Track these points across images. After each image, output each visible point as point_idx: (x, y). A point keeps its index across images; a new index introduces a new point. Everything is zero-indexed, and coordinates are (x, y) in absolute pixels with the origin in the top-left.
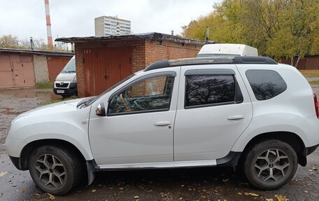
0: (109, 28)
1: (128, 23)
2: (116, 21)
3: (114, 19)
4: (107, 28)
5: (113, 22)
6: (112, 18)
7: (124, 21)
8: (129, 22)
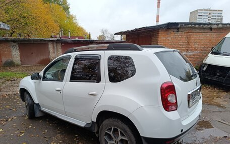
0: (202, 18)
1: (220, 12)
2: (209, 12)
3: (207, 10)
4: (199, 18)
5: (206, 13)
6: (205, 10)
7: (216, 10)
8: (222, 11)
